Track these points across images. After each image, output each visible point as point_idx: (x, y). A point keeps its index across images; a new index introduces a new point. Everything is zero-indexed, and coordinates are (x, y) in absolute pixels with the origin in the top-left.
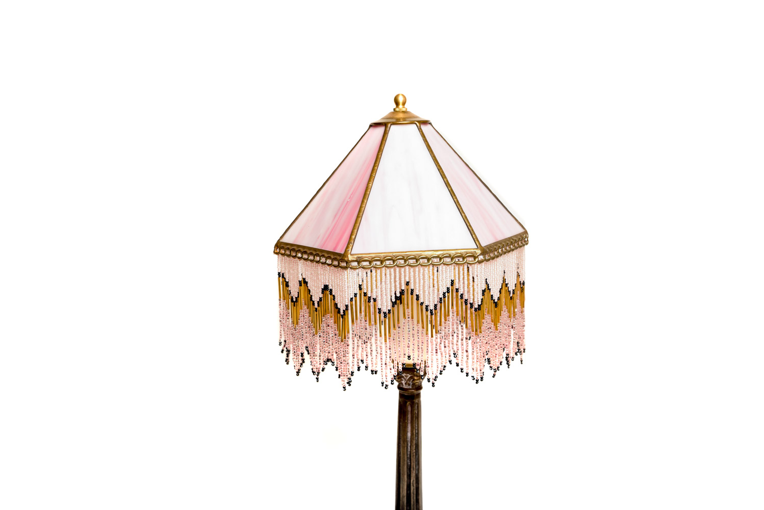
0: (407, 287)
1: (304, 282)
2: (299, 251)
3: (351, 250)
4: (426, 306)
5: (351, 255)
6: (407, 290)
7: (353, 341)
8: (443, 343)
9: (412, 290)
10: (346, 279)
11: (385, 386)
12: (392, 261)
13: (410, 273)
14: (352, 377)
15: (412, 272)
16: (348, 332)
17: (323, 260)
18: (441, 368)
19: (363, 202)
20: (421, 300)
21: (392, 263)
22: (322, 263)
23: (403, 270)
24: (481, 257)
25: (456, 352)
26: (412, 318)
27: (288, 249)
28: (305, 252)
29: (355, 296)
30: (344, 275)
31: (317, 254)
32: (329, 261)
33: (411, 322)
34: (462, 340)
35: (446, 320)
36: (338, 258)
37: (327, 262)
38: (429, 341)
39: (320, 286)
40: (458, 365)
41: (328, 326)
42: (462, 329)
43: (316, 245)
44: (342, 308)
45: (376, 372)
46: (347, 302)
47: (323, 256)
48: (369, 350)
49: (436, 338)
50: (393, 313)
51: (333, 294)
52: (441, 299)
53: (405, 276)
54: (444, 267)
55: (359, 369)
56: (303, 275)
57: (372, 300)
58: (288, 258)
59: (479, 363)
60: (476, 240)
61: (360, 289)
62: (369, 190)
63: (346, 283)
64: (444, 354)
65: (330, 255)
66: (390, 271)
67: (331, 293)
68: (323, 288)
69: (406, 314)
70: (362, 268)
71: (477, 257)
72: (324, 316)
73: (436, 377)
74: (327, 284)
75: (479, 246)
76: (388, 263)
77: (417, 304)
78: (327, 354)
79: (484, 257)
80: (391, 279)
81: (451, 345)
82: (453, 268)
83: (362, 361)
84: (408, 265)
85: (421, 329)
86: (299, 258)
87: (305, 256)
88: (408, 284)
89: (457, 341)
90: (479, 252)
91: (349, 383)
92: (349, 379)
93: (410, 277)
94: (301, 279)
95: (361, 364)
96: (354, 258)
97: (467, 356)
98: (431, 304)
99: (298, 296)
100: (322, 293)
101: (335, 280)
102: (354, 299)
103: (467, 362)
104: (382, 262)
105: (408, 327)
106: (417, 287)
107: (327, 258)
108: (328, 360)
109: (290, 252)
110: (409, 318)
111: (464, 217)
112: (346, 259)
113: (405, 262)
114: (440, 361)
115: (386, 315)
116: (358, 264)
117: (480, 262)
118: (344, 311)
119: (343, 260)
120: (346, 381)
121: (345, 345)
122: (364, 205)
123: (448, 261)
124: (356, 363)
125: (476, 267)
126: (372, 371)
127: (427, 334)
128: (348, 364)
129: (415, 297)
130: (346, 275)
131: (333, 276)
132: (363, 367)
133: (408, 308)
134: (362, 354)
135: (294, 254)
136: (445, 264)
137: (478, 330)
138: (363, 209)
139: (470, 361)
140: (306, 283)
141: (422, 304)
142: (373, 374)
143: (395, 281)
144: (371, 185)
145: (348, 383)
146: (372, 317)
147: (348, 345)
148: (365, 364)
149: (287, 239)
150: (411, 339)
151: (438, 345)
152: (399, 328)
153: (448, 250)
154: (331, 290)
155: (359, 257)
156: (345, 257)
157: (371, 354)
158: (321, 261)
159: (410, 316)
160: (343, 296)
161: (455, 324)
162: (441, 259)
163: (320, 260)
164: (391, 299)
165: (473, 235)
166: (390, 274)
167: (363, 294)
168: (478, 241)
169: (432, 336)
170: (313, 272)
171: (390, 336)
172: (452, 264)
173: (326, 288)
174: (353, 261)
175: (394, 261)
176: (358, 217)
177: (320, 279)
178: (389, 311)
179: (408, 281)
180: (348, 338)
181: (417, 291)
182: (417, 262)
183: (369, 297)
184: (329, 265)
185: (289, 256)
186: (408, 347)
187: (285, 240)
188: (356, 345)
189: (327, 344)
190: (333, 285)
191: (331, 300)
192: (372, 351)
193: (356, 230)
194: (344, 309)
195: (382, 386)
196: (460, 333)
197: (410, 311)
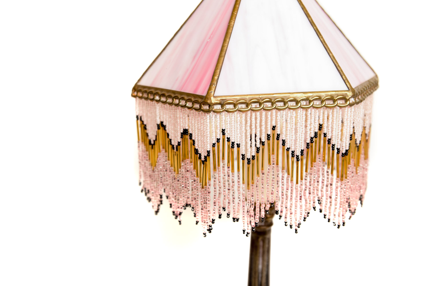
0: (274, 131)
1: (162, 126)
2: (157, 94)
3: (214, 92)
4: (292, 151)
5: (214, 97)
6: (273, 135)
7: (215, 188)
8: (308, 190)
9: (278, 135)
10: (208, 124)
11: (246, 233)
12: (258, 104)
13: (276, 117)
14: (213, 225)
15: (279, 116)
16: (210, 179)
17: (183, 103)
18: (304, 214)
19: (225, 41)
20: (287, 146)
21: (258, 106)
22: (182, 106)
23: (269, 113)
24: (352, 100)
25: (320, 198)
26: (277, 164)
27: (146, 92)
28: (163, 95)
29: (217, 142)
30: (206, 118)
31: (176, 96)
32: (189, 104)
33: (275, 168)
34: (327, 186)
35: (312, 166)
36: (200, 100)
37: (187, 105)
38: (294, 187)
39: (179, 129)
40: (321, 211)
41: (188, 171)
42: (328, 175)
43: (175, 87)
44: (204, 154)
45: (238, 220)
46: (209, 148)
47: (183, 99)
48: (231, 198)
49: (301, 185)
50: (258, 160)
51: (193, 138)
52: (308, 144)
53: (272, 120)
54: (313, 110)
55: (220, 217)
56: (162, 118)
57: (236, 146)
58: (145, 102)
59: (341, 209)
60: (346, 81)
61: (224, 134)
62: (231, 29)
63: (208, 128)
64: (308, 200)
65: (190, 98)
66: (256, 115)
67: (191, 138)
68: (182, 132)
69: (272, 160)
70: (227, 111)
71: (349, 100)
72: (183, 161)
73: (299, 224)
74: (187, 128)
75: (350, 88)
76: (254, 106)
77: (283, 149)
78: (185, 199)
79: (355, 100)
80: (256, 123)
81: (316, 191)
82: (322, 111)
83: (224, 208)
84: (275, 108)
85: (286, 175)
86: (157, 101)
87: (163, 99)
88: (274, 128)
89: (322, 188)
90: (350, 94)
91: (210, 230)
92: (210, 226)
93: (276, 122)
94: (159, 123)
95: (222, 212)
96: (217, 100)
97: (330, 202)
98: (298, 150)
99: (156, 140)
100: (181, 137)
101: (196, 125)
102: (216, 145)
103: (330, 208)
104: (247, 105)
105: (272, 173)
106: (284, 132)
107: (187, 101)
108: (187, 205)
109: (148, 95)
110: (274, 164)
111: (332, 58)
112: (209, 101)
113: (272, 105)
114: (304, 207)
115: (250, 162)
116: (222, 107)
117: (351, 105)
118: (205, 157)
119: (205, 103)
120: (207, 228)
121: (206, 192)
122: (226, 44)
123: (318, 104)
124: (217, 211)
125: (346, 110)
126: (234, 219)
127: (292, 180)
128: (209, 211)
129: (281, 142)
130: (208, 119)
131: (193, 120)
132: (224, 214)
133: (273, 154)
134: (224, 202)
135: (152, 97)
136: (314, 107)
137: (344, 176)
138: (225, 48)
139: (333, 207)
140: (164, 127)
141: (288, 149)
142: (234, 221)
143: (261, 126)
144: (233, 23)
145: (208, 230)
146: (236, 163)
147: (209, 193)
148: (227, 212)
149: (145, 82)
150: (275, 185)
151: (303, 191)
152: (263, 174)
153: (317, 92)
154: (191, 135)
155: (222, 100)
156: (208, 99)
157: (233, 201)
158: (181, 104)
159: (275, 163)
160: (205, 141)
161: (321, 170)
162: (310, 102)
163: (179, 103)
164: (256, 144)
165: (343, 76)
166: (256, 119)
167: (226, 139)
168: (348, 82)
169: (297, 183)
170: (172, 116)
171: (253, 183)
172: (322, 107)
173: (185, 132)
174: (217, 104)
175: (260, 104)
176: (220, 56)
177: (179, 122)
178: (253, 157)
179: (274, 125)
180: (209, 185)
181: (284, 136)
182: (285, 104)
183: (233, 143)
184: (189, 108)
185: (147, 99)
186: (272, 194)
187: (143, 83)
188: (218, 192)
189: (186, 189)
190: (194, 129)
191: (191, 145)
192: (234, 198)
193: (218, 71)
194: (206, 155)
195: (244, 233)
196: (325, 179)
197: (275, 157)
